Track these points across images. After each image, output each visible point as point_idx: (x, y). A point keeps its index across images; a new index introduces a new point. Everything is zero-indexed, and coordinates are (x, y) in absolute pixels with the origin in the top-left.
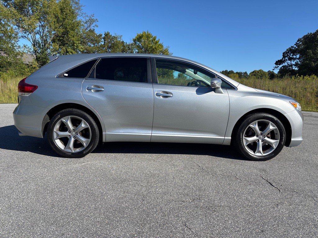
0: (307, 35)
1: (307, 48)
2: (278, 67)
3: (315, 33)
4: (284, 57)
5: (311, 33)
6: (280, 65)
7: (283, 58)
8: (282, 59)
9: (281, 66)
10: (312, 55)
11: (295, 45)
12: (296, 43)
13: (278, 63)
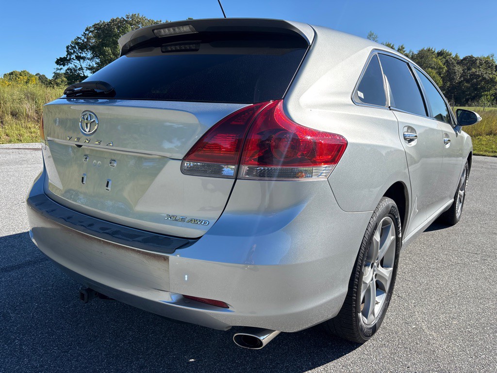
0: (98, 24)
1: (103, 44)
2: (61, 69)
3: (110, 22)
4: (69, 53)
5: (104, 22)
6: (64, 66)
7: (67, 55)
8: (67, 57)
9: (66, 67)
10: (112, 56)
11: (82, 35)
12: (84, 33)
13: (61, 61)
